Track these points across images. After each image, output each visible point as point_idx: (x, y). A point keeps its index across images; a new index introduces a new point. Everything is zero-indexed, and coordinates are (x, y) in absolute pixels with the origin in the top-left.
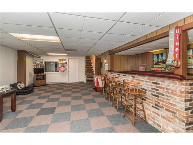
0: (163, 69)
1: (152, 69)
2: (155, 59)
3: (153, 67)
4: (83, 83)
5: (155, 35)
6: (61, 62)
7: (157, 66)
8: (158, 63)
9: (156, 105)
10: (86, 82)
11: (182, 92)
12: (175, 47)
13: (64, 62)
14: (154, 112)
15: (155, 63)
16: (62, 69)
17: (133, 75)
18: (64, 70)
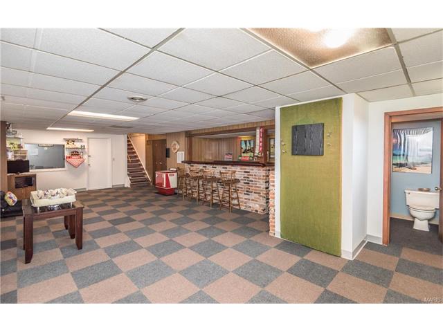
0: (251, 158)
1: (240, 158)
2: (243, 146)
3: (241, 156)
4: (123, 188)
5: (246, 127)
6: (71, 146)
7: (245, 155)
8: (246, 151)
9: (247, 191)
10: (131, 185)
11: (264, 176)
12: (260, 142)
13: (78, 145)
14: (245, 199)
15: (243, 150)
16: (75, 160)
17: (225, 166)
18: (80, 162)
